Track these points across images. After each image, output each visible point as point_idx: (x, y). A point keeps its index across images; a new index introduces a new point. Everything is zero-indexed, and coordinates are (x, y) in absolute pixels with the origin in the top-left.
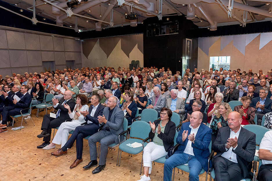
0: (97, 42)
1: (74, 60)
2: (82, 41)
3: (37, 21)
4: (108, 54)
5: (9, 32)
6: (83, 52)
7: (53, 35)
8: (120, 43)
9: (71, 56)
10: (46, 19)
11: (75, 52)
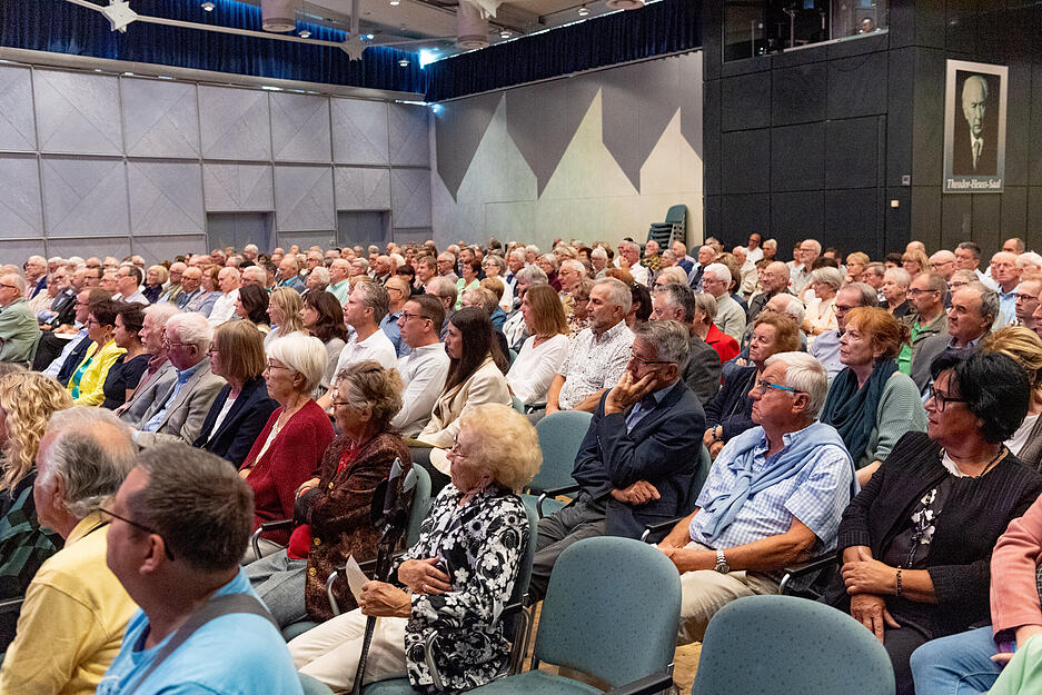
0: (497, 113)
1: (386, 206)
2: (437, 108)
3: (132, 16)
4: (543, 174)
5: (42, 77)
6: (438, 168)
7: (273, 84)
8: (596, 107)
9: (370, 189)
10: (218, 8)
11: (394, 167)
